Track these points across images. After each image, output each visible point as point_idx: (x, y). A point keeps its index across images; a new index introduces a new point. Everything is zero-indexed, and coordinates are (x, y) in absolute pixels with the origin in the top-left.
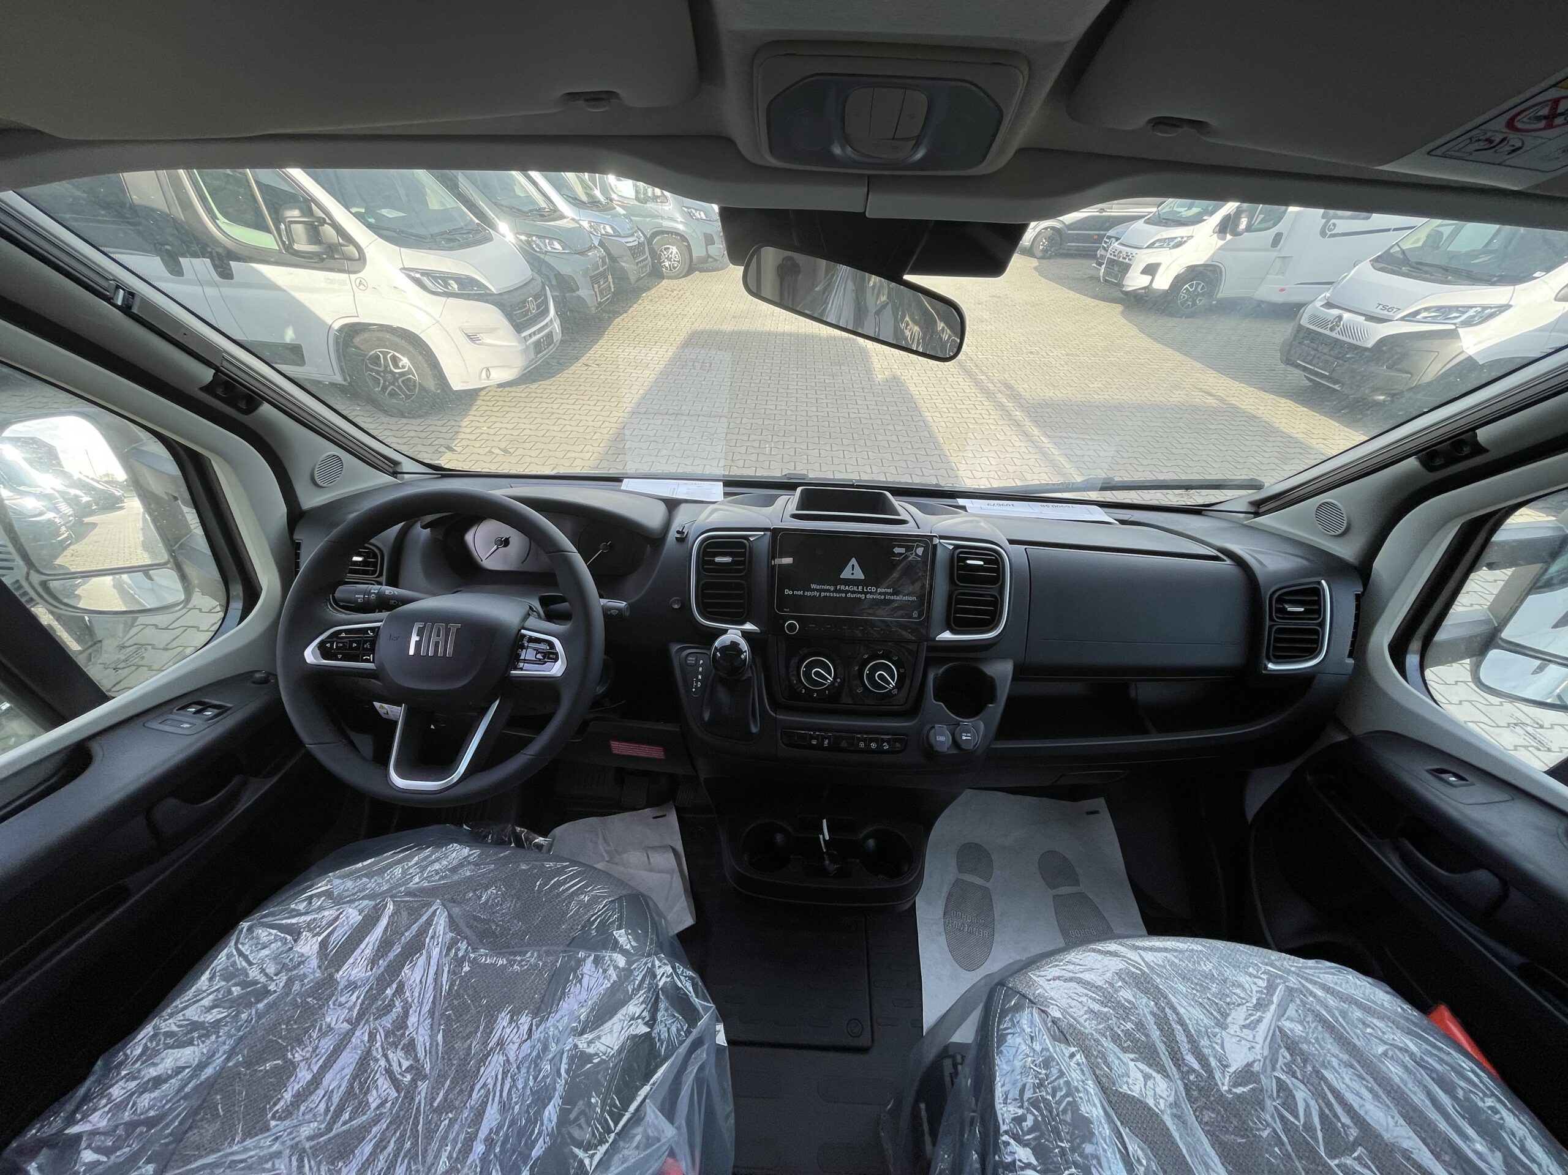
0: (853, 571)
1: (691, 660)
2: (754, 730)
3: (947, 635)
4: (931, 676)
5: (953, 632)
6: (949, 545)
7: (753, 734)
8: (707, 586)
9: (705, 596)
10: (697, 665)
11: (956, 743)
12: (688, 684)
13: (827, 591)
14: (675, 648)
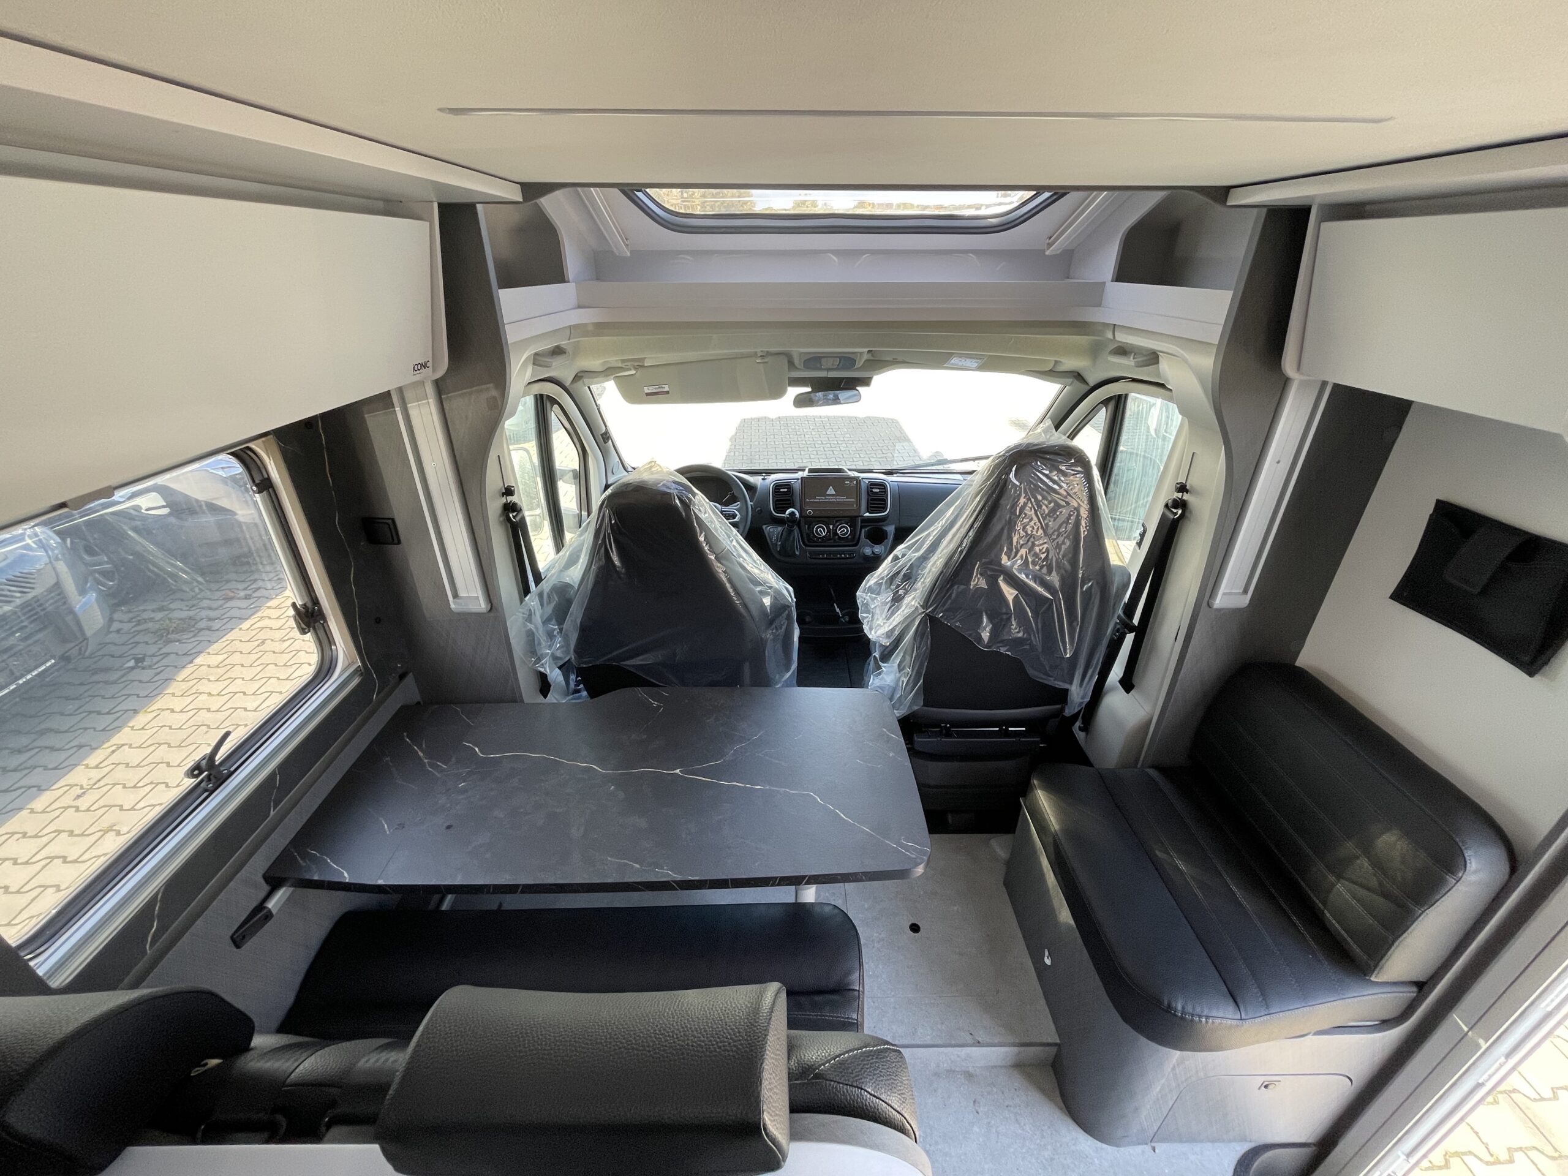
0: (831, 491)
1: (771, 530)
2: (797, 553)
3: (867, 514)
4: (863, 531)
5: (870, 513)
6: (867, 481)
7: (795, 555)
8: (777, 500)
9: (776, 504)
10: (774, 531)
11: (873, 553)
12: (771, 539)
13: (822, 499)
14: (764, 527)
